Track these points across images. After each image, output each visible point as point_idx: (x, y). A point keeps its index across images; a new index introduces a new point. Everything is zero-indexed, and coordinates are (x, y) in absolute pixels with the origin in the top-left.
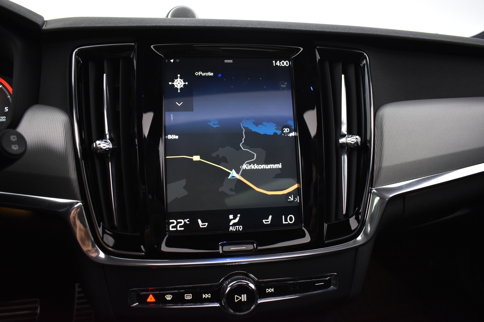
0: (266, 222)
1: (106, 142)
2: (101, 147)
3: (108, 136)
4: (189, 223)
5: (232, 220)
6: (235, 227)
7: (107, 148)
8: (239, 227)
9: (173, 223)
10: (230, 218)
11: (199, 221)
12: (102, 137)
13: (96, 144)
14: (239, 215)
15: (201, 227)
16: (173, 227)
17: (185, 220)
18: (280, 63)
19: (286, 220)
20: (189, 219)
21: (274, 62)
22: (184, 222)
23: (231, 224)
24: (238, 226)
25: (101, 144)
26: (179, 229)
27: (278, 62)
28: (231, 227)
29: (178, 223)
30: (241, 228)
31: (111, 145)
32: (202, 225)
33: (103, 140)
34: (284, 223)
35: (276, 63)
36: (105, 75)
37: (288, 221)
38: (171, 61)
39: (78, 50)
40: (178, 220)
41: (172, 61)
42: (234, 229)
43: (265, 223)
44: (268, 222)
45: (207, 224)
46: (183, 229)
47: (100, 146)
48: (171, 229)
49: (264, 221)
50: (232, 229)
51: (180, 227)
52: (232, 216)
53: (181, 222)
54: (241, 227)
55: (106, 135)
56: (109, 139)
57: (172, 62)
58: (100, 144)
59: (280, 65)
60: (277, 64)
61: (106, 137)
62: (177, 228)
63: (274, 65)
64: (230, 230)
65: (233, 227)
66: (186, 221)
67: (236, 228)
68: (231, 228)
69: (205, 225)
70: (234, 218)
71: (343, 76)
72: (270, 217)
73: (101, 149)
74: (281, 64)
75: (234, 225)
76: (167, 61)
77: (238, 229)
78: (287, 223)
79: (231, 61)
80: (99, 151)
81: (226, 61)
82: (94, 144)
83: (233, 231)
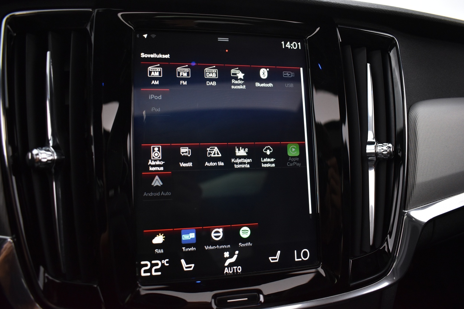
0: (272, 259)
1: (48, 151)
2: (40, 158)
3: (51, 143)
4: (168, 265)
5: (227, 258)
6: (232, 268)
7: (48, 160)
8: (236, 269)
9: (146, 265)
10: (225, 256)
12: (43, 144)
13: (32, 155)
14: (237, 252)
15: (185, 269)
16: (145, 271)
17: (163, 262)
18: (290, 45)
19: (299, 257)
20: (168, 260)
21: (283, 43)
22: (162, 263)
23: (227, 264)
24: (236, 267)
25: (40, 154)
26: (154, 273)
27: (288, 43)
28: (226, 268)
29: (153, 265)
30: (239, 270)
31: (55, 154)
33: (44, 148)
34: (296, 260)
35: (285, 44)
36: (48, 53)
37: (301, 258)
38: (144, 36)
39: (10, 16)
40: (153, 262)
42: (231, 271)
43: (272, 261)
44: (276, 259)
45: (193, 265)
46: (159, 273)
47: (38, 156)
48: (143, 274)
49: (270, 258)
50: (227, 271)
51: (156, 271)
52: (228, 253)
53: (157, 264)
54: (239, 269)
55: (48, 141)
56: (53, 147)
57: (146, 37)
58: (37, 154)
59: (290, 48)
60: (287, 46)
61: (49, 144)
62: (151, 273)
63: (283, 47)
64: (225, 273)
65: (229, 268)
66: (165, 262)
67: (234, 269)
69: (191, 267)
70: (231, 256)
71: (368, 65)
72: (279, 252)
73: (40, 161)
74: (292, 46)
75: (231, 265)
76: (138, 36)
77: (235, 272)
78: (301, 260)
79: (226, 40)
80: (36, 165)
81: (220, 39)
82: (30, 155)
83: (229, 274)
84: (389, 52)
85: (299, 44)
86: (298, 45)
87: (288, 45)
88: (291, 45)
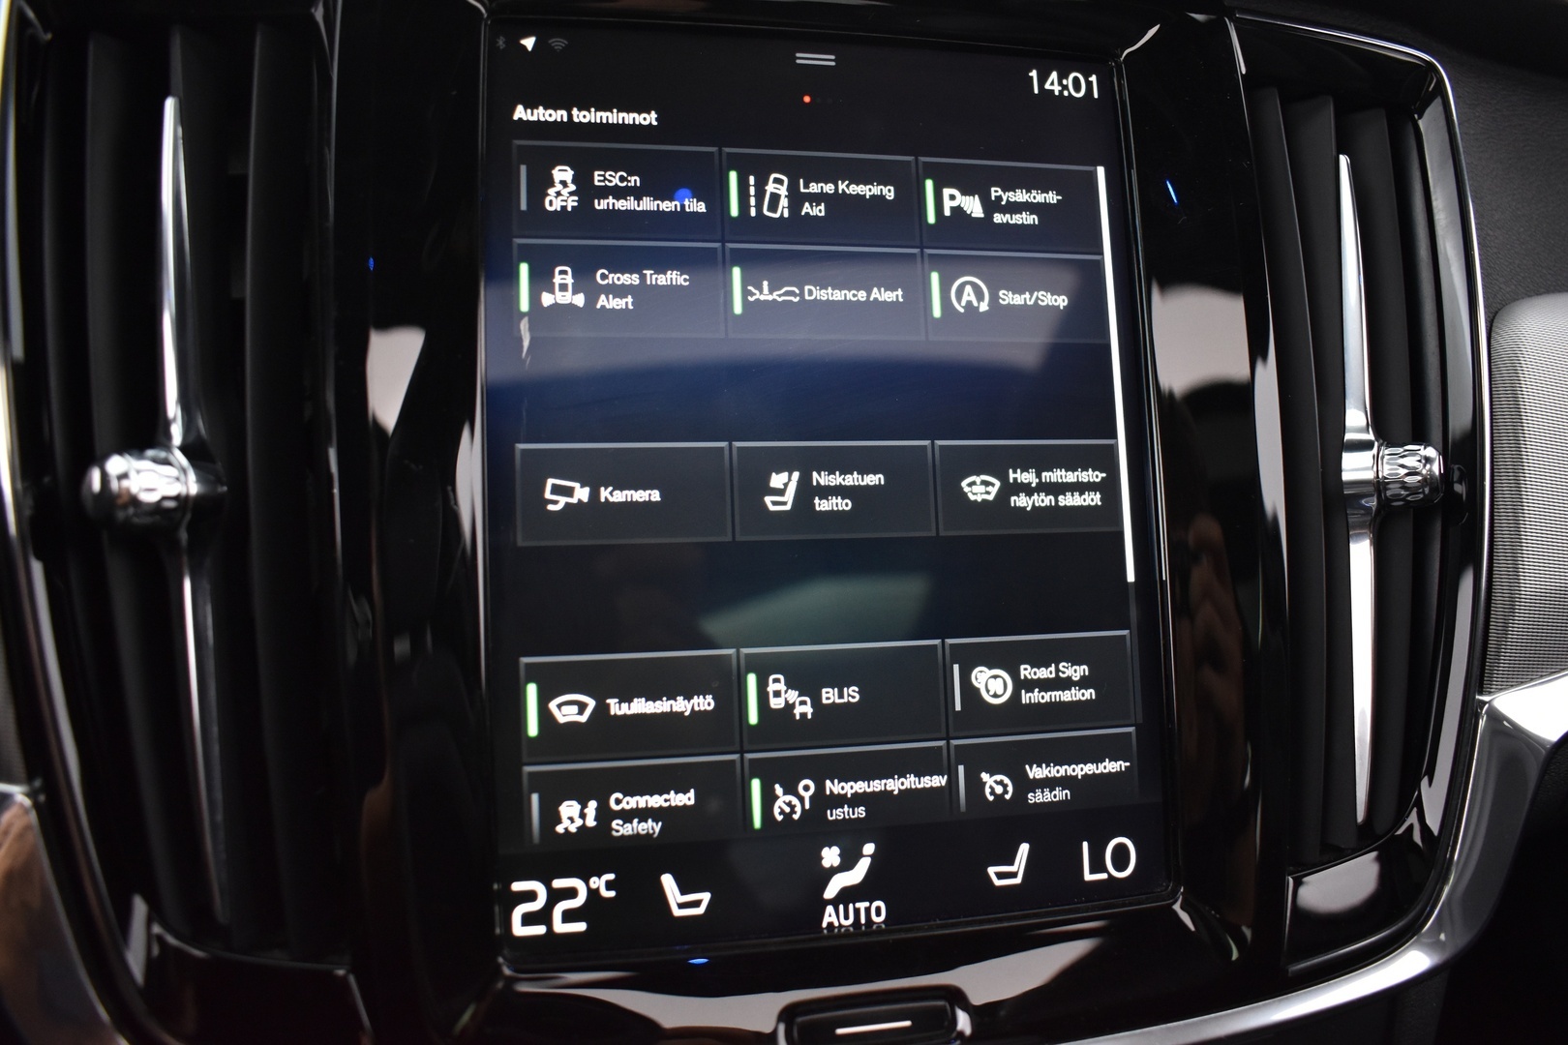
0: (1000, 876)
1: (166, 462)
2: (134, 490)
3: (177, 432)
4: (612, 894)
5: (834, 871)
6: (851, 906)
7: (164, 498)
8: (868, 910)
9: (531, 896)
10: (826, 863)
11: (668, 881)
13: (105, 477)
14: (869, 848)
15: (677, 912)
16: (529, 919)
17: (595, 882)
18: (1060, 83)
19: (1098, 865)
20: (611, 876)
21: (1034, 74)
22: (589, 890)
23: (831, 892)
24: (867, 904)
25: (133, 474)
26: (560, 927)
27: (1054, 75)
29: (555, 896)
30: (878, 914)
31: (192, 476)
32: (681, 906)
33: (150, 453)
34: (1088, 877)
35: (1042, 80)
37: (1105, 870)
38: (523, 42)
40: (558, 883)
41: (529, 43)
42: (846, 917)
43: (998, 882)
44: (1014, 875)
45: (706, 897)
46: (580, 927)
47: (125, 483)
48: (519, 930)
49: (992, 871)
50: (834, 919)
51: (569, 916)
52: (836, 850)
53: (571, 893)
54: (878, 910)
55: (167, 424)
56: (183, 449)
57: (530, 48)
58: (124, 476)
59: (1061, 92)
60: (1047, 86)
61: (168, 436)
62: (549, 923)
63: (1036, 91)
64: (824, 925)
65: (841, 907)
66: (598, 883)
67: (857, 911)
68: (829, 916)
69: (696, 904)
70: (847, 864)
71: (1344, 161)
72: (1024, 849)
73: (134, 501)
74: (1066, 87)
75: (847, 896)
76: (501, 43)
77: (863, 921)
78: (1104, 876)
79: (827, 60)
80: (121, 515)
81: (804, 58)
82: (96, 476)
83: (839, 930)
84: (1416, 116)
85: (1093, 78)
86: (1089, 84)
87: (1052, 84)
88: (1065, 82)
